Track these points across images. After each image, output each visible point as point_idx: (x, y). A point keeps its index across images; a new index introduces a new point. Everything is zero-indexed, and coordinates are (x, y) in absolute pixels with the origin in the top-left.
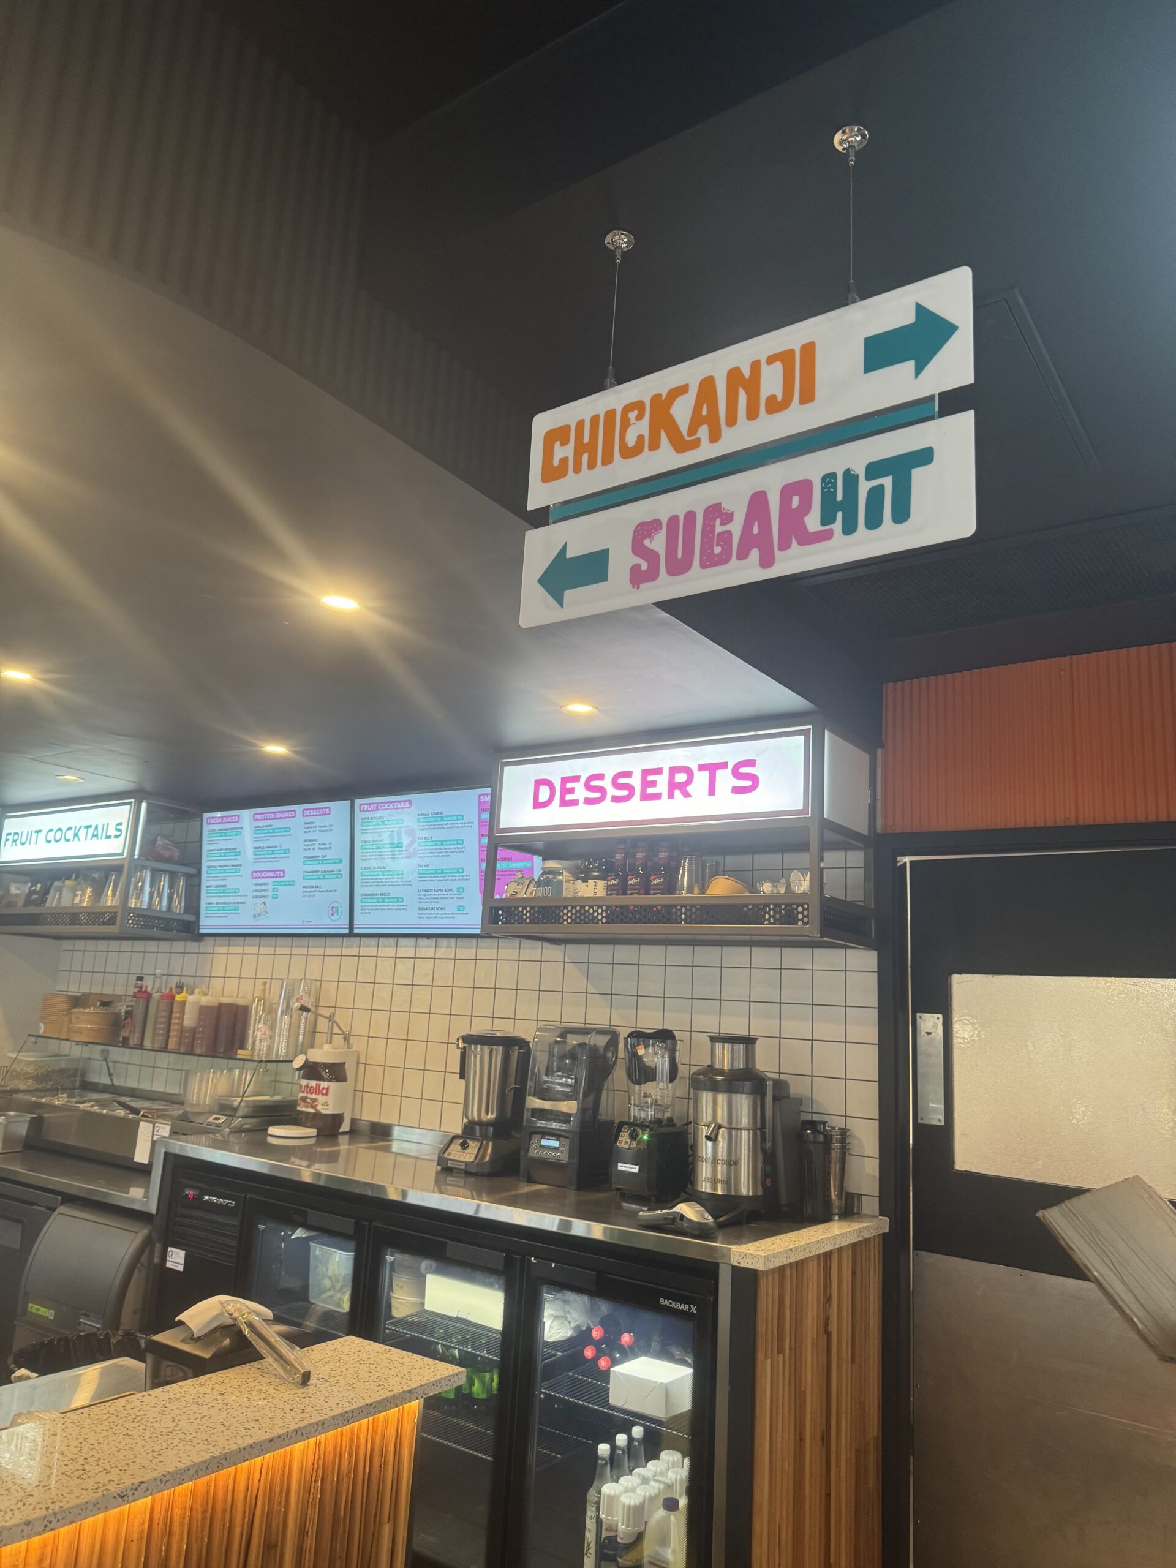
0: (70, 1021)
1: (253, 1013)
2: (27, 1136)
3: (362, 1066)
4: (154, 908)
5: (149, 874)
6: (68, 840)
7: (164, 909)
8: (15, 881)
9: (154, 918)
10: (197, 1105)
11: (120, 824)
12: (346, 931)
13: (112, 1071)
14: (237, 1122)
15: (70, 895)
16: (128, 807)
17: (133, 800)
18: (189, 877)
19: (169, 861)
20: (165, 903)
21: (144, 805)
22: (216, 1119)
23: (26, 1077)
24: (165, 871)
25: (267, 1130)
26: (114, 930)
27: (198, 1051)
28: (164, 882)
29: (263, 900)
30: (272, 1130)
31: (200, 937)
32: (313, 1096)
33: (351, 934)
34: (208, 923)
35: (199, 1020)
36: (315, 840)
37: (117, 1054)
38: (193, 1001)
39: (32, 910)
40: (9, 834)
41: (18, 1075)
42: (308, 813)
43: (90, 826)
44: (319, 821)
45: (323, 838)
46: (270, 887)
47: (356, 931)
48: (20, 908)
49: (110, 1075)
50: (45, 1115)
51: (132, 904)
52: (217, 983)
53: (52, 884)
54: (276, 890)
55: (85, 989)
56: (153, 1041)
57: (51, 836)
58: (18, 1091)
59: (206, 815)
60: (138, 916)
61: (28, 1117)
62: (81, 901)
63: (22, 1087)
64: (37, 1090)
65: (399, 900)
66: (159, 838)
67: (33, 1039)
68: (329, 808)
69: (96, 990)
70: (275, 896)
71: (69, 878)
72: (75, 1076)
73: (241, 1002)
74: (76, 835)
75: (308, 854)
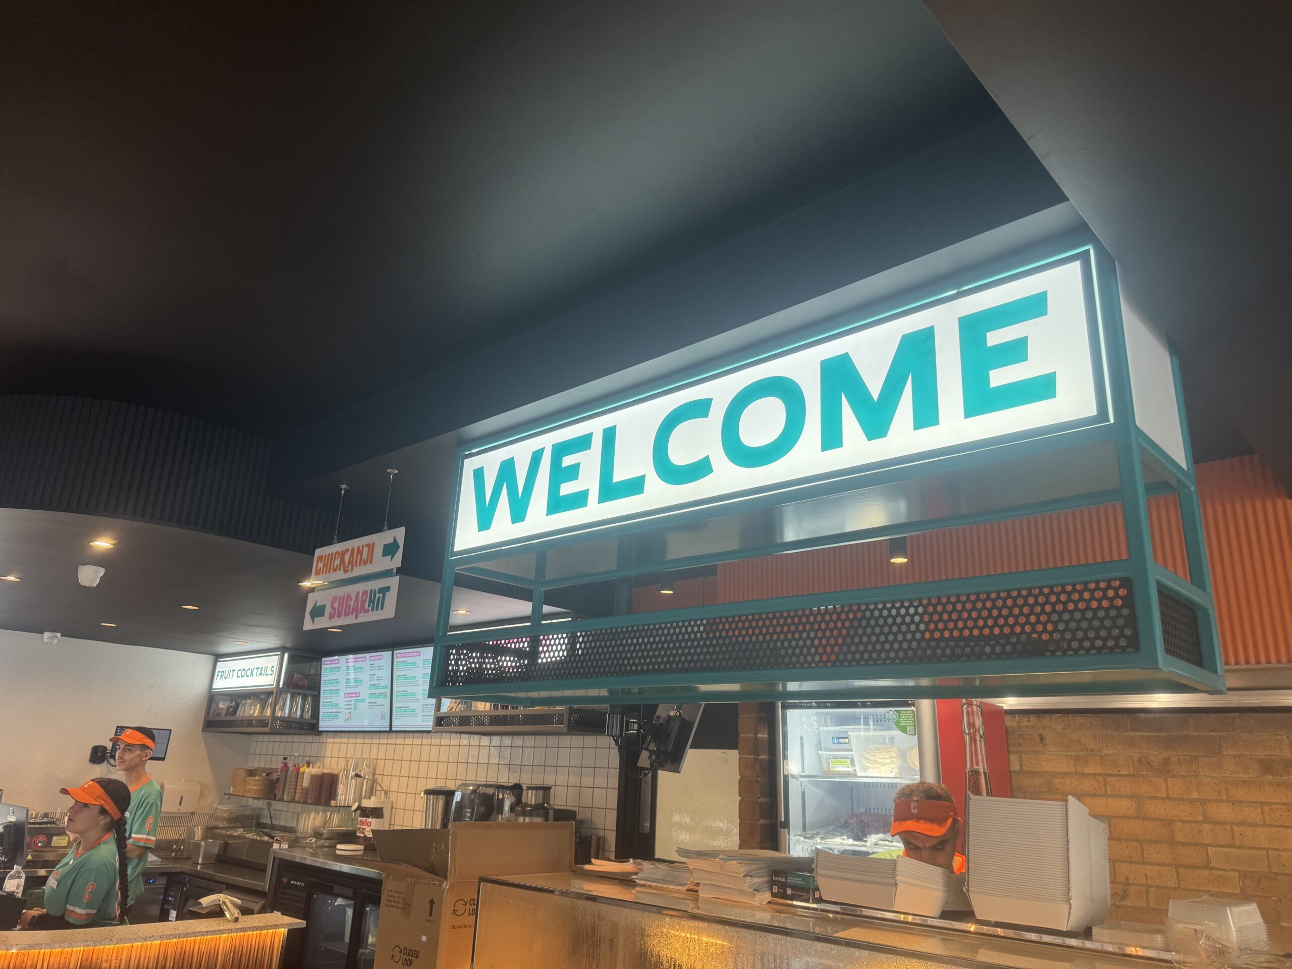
0: (245, 785)
1: (341, 778)
2: (218, 854)
3: (394, 810)
4: (292, 716)
5: (289, 696)
6: (247, 676)
7: (298, 717)
8: (222, 700)
9: (292, 722)
10: (303, 832)
11: (273, 667)
12: (388, 729)
13: (272, 815)
14: (321, 842)
15: (249, 709)
16: (277, 657)
17: (279, 653)
18: (313, 696)
19: (302, 687)
20: (299, 713)
21: (286, 655)
22: (311, 840)
23: (223, 819)
24: (299, 694)
25: (336, 846)
26: (267, 730)
27: (309, 802)
28: (299, 700)
29: (349, 711)
30: (339, 846)
31: (320, 733)
32: (363, 827)
33: (391, 731)
34: (324, 725)
35: (311, 783)
36: (375, 675)
37: (276, 805)
38: (308, 772)
39: (229, 718)
40: (219, 672)
41: (218, 819)
42: (371, 659)
43: (259, 668)
44: (377, 663)
45: (379, 673)
46: (353, 703)
47: (393, 729)
48: (223, 718)
49: (271, 818)
50: (229, 842)
51: (279, 714)
52: (327, 761)
53: (240, 702)
54: (355, 704)
55: (256, 765)
56: (288, 797)
57: (239, 674)
58: (217, 828)
59: (324, 659)
60: (282, 721)
61: (219, 842)
62: (254, 712)
63: (221, 826)
64: (228, 828)
65: (414, 710)
66: (295, 674)
67: (227, 796)
68: (382, 655)
69: (262, 765)
70: (355, 708)
71: (249, 698)
72: (253, 819)
73: (335, 772)
74: (252, 673)
75: (371, 683)
